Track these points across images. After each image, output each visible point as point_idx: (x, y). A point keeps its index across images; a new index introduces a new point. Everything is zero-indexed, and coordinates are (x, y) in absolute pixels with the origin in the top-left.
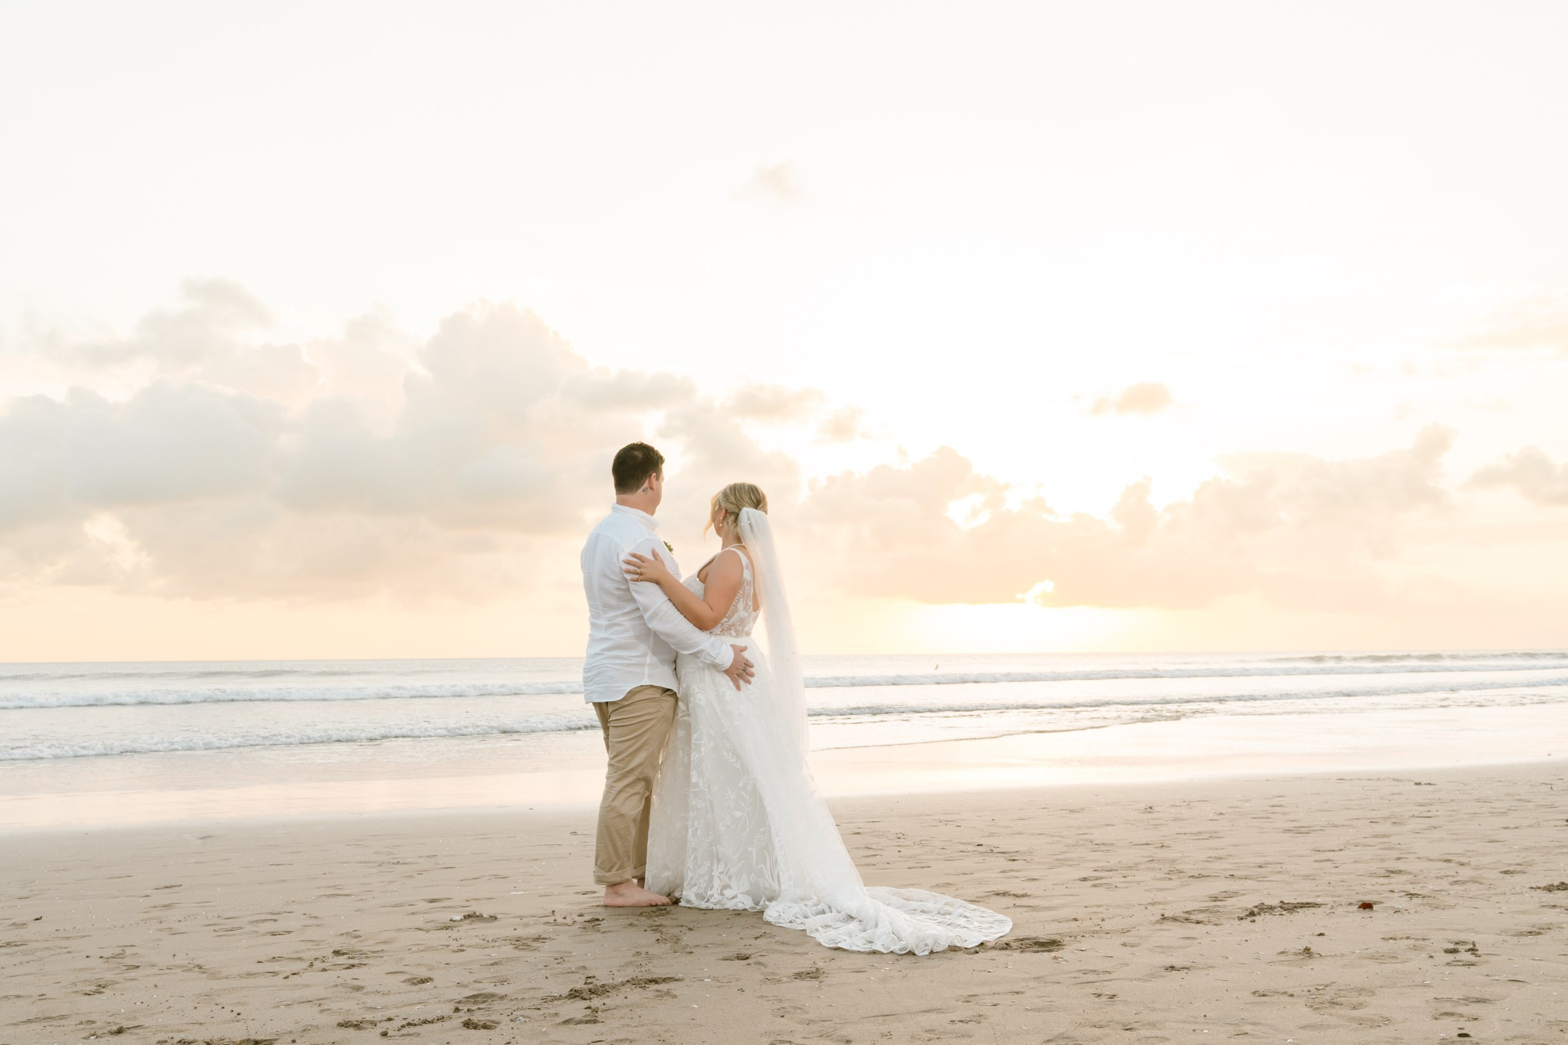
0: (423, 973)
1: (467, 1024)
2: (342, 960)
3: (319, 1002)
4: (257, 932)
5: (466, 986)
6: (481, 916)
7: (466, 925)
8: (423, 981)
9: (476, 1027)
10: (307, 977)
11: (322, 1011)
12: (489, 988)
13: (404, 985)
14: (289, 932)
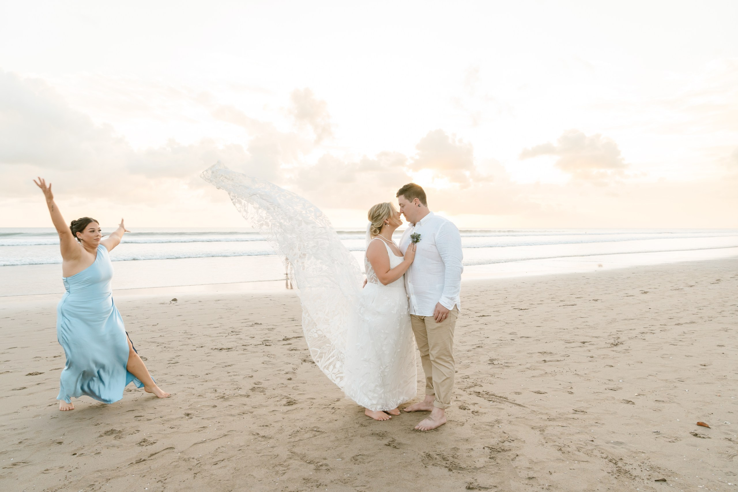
0: (253, 336)
1: (266, 345)
2: (234, 333)
3: (235, 341)
4: (211, 327)
5: (262, 338)
6: (258, 323)
7: (256, 326)
8: (253, 337)
9: (268, 346)
10: (229, 337)
11: (237, 343)
12: (267, 339)
13: (250, 338)
14: (218, 327)
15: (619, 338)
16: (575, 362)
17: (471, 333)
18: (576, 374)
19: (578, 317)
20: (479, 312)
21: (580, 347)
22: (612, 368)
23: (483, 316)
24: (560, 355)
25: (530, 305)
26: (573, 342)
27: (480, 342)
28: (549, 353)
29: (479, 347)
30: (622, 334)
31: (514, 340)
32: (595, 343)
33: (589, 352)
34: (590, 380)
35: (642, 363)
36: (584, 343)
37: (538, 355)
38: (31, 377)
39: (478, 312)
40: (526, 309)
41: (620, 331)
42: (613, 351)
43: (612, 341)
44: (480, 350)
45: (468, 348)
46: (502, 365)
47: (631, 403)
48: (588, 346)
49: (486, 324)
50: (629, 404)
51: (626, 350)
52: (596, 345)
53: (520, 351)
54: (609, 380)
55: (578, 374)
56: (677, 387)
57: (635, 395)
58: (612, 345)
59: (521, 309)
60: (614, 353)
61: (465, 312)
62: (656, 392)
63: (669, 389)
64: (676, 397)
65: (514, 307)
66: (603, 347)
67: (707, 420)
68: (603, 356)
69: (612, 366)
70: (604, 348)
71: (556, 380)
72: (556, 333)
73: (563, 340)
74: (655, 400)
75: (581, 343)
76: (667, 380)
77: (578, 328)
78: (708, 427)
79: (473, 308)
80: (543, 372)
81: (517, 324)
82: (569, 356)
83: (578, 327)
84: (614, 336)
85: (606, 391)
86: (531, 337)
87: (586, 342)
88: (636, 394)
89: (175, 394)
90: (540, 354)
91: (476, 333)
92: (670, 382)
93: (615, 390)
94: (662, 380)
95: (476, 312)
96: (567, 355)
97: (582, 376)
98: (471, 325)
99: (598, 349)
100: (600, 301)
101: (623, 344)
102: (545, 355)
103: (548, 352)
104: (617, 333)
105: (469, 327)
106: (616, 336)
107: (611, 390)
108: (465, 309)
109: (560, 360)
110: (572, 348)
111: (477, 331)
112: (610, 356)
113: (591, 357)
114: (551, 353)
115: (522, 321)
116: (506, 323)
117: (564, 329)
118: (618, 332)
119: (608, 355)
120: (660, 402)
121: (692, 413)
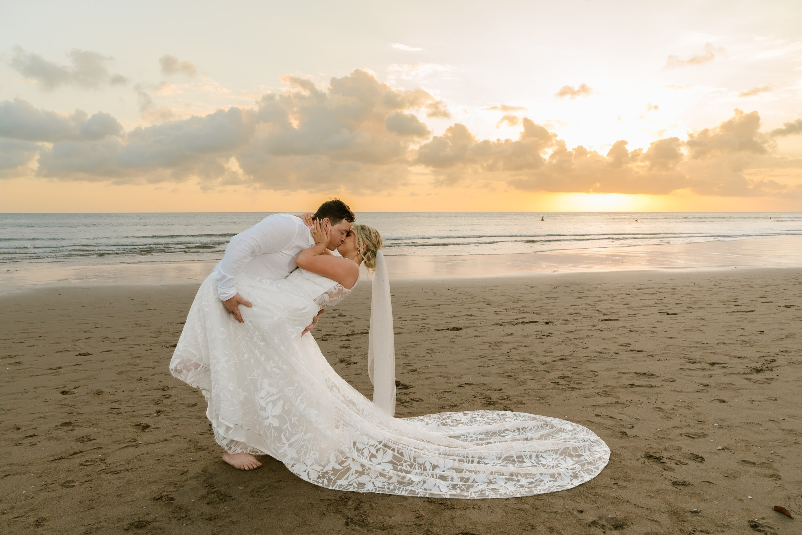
15: (774, 361)
16: (674, 391)
17: (571, 340)
18: (658, 408)
19: (740, 329)
20: (609, 315)
21: (703, 369)
22: (722, 404)
23: (609, 320)
24: (663, 379)
25: (687, 309)
26: (700, 362)
27: (570, 354)
28: (649, 375)
29: (562, 359)
30: (784, 356)
31: (618, 353)
32: (729, 366)
33: (710, 378)
34: (671, 418)
35: (776, 400)
36: (713, 364)
37: (631, 377)
38: (80, 357)
39: (607, 315)
40: (675, 314)
41: (786, 352)
42: (747, 379)
43: (759, 365)
44: (561, 363)
45: (548, 359)
46: (569, 385)
47: (699, 460)
48: (717, 370)
49: (601, 331)
50: (694, 462)
51: (768, 379)
52: (730, 369)
53: (612, 368)
54: (699, 422)
55: (661, 408)
56: (799, 444)
57: (718, 448)
58: (754, 371)
59: (668, 314)
60: (747, 382)
61: (590, 314)
62: (757, 447)
63: (784, 444)
64: (782, 460)
65: (663, 310)
66: (737, 372)
67: (799, 504)
68: (722, 386)
69: (724, 401)
70: (739, 373)
71: (622, 414)
72: (685, 348)
73: (687, 358)
74: (743, 460)
75: (708, 365)
76: (792, 431)
77: (724, 343)
78: (789, 517)
79: (607, 309)
80: (614, 400)
81: (643, 333)
82: (675, 381)
83: (726, 342)
84: (768, 358)
85: (680, 438)
86: (645, 351)
87: (718, 364)
88: (720, 447)
89: (175, 387)
90: (636, 374)
91: (577, 340)
92: (796, 434)
93: (693, 438)
94: (784, 430)
95: (604, 315)
96: (671, 380)
97: (665, 411)
98: (581, 330)
99: (726, 374)
100: (795, 308)
101: (771, 370)
102: (641, 377)
103: (649, 373)
104: (778, 355)
105: (577, 332)
106: (773, 358)
107: (688, 436)
108: (595, 310)
109: (655, 387)
110: (689, 371)
111: (582, 338)
112: (734, 387)
113: (705, 386)
114: (652, 375)
115: (653, 330)
116: (630, 331)
117: (703, 344)
118: (780, 353)
119: (733, 384)
120: (748, 465)
121: (784, 488)
